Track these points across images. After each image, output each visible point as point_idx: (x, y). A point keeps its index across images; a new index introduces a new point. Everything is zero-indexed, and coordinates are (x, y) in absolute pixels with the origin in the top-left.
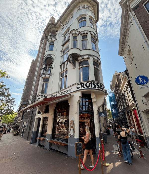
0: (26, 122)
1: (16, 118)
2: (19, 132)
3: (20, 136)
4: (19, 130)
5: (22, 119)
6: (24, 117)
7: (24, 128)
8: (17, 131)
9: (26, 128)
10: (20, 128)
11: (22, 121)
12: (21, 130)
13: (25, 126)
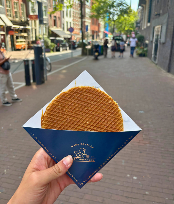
0: (160, 26)
1: (137, 23)
2: (147, 51)
3: (150, 58)
4: (146, 45)
5: (149, 21)
6: (154, 13)
7: (157, 41)
8: (143, 49)
9: (163, 40)
10: (147, 42)
11: (149, 24)
12: (149, 46)
13: (157, 35)
